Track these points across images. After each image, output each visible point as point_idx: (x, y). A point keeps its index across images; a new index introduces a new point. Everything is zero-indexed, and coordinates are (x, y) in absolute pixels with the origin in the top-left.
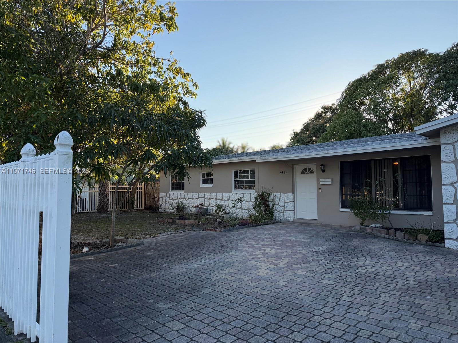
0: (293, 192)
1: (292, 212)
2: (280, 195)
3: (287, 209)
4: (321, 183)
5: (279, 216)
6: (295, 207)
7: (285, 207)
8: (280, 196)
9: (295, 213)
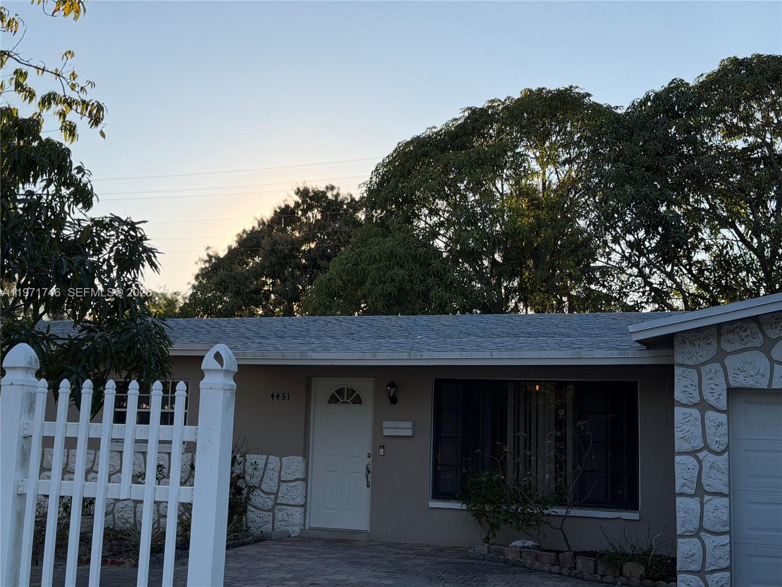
0: (305, 454)
1: (299, 509)
2: (267, 460)
3: (284, 502)
4: (386, 432)
5: (258, 520)
6: (306, 497)
7: (280, 494)
8: (266, 464)
9: (305, 512)
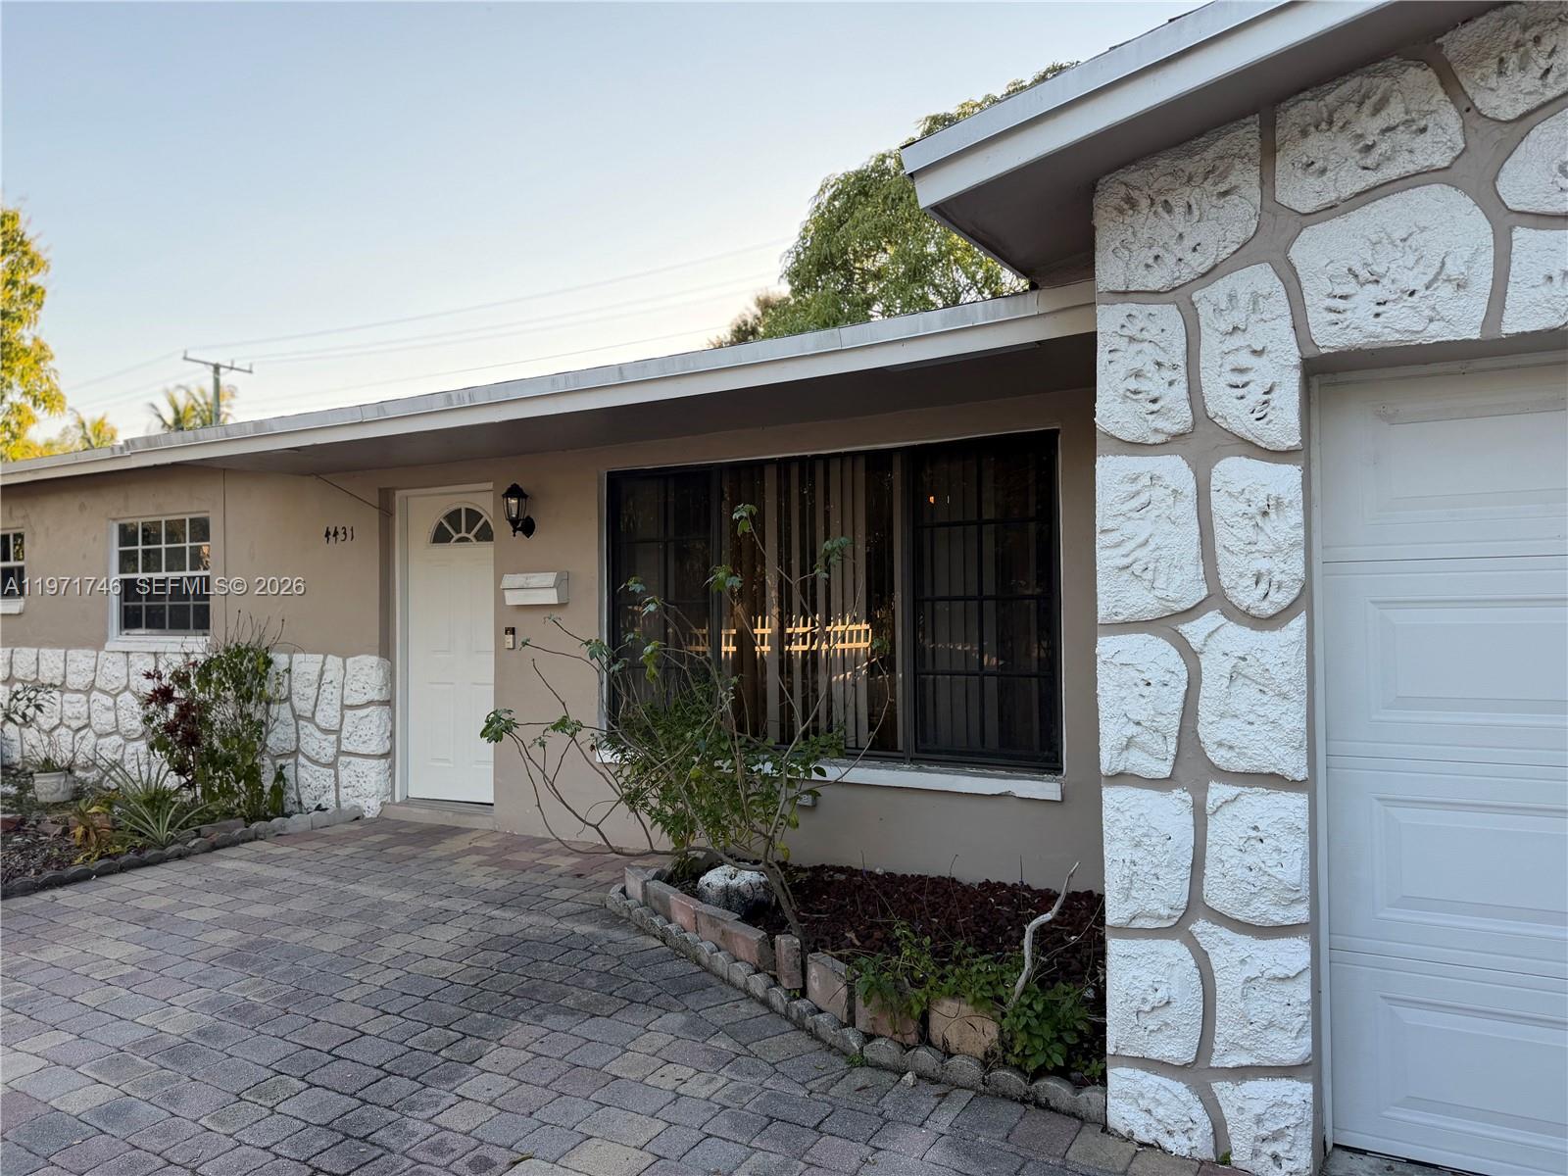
1: (374, 762)
2: (324, 664)
4: (512, 599)
5: (314, 784)
7: (344, 734)
8: (322, 673)
9: (392, 767)
